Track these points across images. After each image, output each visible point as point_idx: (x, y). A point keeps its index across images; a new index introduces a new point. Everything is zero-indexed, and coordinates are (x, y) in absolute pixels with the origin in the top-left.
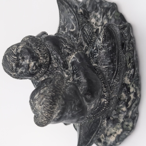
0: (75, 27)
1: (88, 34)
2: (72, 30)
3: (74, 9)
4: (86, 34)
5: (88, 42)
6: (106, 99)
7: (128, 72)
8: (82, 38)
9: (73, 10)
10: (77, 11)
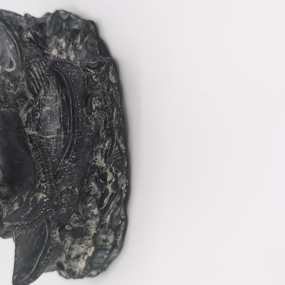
0: (15, 64)
1: (39, 77)
2: (9, 70)
3: (16, 33)
4: (33, 77)
5: (36, 91)
6: (45, 193)
7: (101, 147)
8: (25, 84)
9: (14, 34)
10: (21, 36)
